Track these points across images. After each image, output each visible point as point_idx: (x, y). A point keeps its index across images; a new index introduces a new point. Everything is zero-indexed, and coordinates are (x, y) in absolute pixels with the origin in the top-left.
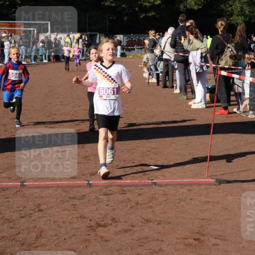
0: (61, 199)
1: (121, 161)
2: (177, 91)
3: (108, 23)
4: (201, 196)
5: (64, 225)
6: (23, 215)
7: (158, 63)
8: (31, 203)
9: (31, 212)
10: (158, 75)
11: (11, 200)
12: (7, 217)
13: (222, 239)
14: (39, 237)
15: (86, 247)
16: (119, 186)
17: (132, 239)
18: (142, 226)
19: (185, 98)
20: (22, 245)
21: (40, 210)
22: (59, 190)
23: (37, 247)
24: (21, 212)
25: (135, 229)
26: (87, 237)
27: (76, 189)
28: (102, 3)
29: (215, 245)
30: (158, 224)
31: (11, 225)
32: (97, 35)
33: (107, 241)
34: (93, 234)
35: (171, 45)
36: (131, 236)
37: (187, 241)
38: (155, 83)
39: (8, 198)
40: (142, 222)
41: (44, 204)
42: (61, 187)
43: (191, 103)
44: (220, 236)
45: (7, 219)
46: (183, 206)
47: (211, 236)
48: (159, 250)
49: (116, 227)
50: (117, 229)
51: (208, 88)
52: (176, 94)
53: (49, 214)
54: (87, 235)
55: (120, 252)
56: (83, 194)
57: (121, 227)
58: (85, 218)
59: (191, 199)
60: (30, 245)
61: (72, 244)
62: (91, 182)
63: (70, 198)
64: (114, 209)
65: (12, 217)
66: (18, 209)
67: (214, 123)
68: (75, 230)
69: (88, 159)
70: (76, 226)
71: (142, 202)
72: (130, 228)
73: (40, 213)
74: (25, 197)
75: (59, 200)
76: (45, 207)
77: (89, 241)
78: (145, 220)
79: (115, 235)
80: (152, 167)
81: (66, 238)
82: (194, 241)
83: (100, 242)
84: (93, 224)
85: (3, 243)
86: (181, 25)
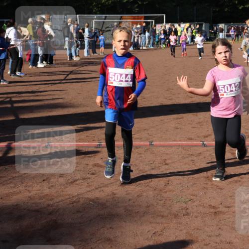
0: (182, 156)
3: (212, 14)
6: (153, 167)
8: (159, 158)
9: (160, 165)
11: (143, 156)
12: (141, 168)
14: (167, 184)
15: (205, 193)
20: (155, 190)
21: (166, 164)
22: (180, 148)
23: (166, 192)
24: (152, 165)
25: (243, 180)
26: (205, 186)
27: (194, 148)
32: (203, 24)
33: (221, 189)
34: (209, 183)
36: (241, 185)
39: (140, 154)
41: (169, 159)
42: (182, 146)
45: (140, 170)
53: (174, 167)
55: (233, 198)
56: (199, 152)
60: (161, 190)
61: (194, 190)
62: (205, 143)
63: (189, 155)
65: (145, 169)
66: (150, 163)
69: (201, 124)
72: (240, 179)
73: (166, 166)
74: (154, 153)
75: (180, 157)
76: (170, 161)
77: (207, 188)
79: (227, 185)
81: (189, 186)
83: (215, 190)
84: (209, 175)
85: (140, 189)
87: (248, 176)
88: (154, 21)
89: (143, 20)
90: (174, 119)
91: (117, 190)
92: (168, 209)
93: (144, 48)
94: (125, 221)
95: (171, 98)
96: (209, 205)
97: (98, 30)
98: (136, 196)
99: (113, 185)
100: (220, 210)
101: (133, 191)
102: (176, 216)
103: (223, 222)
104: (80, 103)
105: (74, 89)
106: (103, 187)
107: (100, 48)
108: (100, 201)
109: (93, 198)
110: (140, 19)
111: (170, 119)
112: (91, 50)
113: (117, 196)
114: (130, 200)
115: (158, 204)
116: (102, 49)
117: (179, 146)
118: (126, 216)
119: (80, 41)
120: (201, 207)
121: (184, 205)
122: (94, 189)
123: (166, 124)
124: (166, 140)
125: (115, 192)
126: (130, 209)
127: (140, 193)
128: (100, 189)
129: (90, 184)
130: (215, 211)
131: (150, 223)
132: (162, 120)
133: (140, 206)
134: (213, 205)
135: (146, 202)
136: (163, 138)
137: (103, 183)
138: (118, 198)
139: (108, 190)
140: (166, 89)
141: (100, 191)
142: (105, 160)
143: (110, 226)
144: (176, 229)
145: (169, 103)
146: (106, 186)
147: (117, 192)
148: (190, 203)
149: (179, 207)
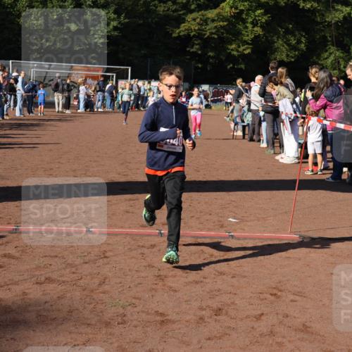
0: (129, 247)
1: (197, 212)
2: (264, 145)
3: (193, 71)
5: (130, 273)
6: (87, 261)
7: (245, 114)
8: (96, 250)
9: (96, 258)
10: (244, 127)
12: (70, 261)
13: (301, 296)
14: (102, 283)
15: (152, 296)
16: (194, 237)
17: (203, 291)
18: (214, 278)
19: (272, 152)
20: (84, 290)
21: (105, 257)
22: (128, 238)
24: (85, 258)
25: (207, 281)
26: (154, 286)
27: (146, 238)
28: (188, 49)
29: (292, 301)
30: (233, 277)
31: (74, 270)
33: (176, 291)
34: (161, 284)
36: (202, 287)
37: (262, 296)
38: (240, 136)
40: (215, 274)
41: (110, 251)
42: (130, 234)
43: (278, 157)
44: (299, 292)
47: (289, 291)
48: (232, 303)
49: (186, 277)
50: (187, 280)
51: (299, 143)
52: (263, 148)
53: (116, 261)
54: (153, 284)
55: (189, 303)
56: (153, 243)
57: (191, 278)
58: (153, 267)
60: (92, 291)
61: (137, 292)
62: (163, 232)
63: (139, 246)
65: (76, 263)
66: (83, 255)
67: (302, 178)
68: (142, 279)
70: (143, 274)
72: (202, 279)
73: (105, 260)
75: (126, 248)
76: (111, 254)
77: (156, 290)
78: (219, 273)
79: (184, 286)
80: (230, 219)
81: (131, 286)
82: (270, 296)
83: (167, 292)
84: (162, 273)
85: (63, 288)
86: (272, 72)
87: (213, 276)
88: (115, 75)
89: (100, 73)
90: (126, 200)
91: (30, 289)
92: (98, 316)
93: (99, 110)
95: (125, 174)
96: (156, 312)
97: (37, 83)
98: (55, 297)
99: (26, 283)
100: (169, 318)
101: (52, 290)
102: (107, 324)
103: (170, 334)
106: (10, 284)
108: (3, 304)
110: (98, 71)
111: (120, 200)
112: (25, 109)
113: (31, 296)
114: (46, 302)
115: (85, 308)
116: (41, 108)
117: (127, 234)
118: (37, 323)
119: (11, 95)
120: (144, 314)
121: (121, 311)
123: (113, 206)
125: (27, 291)
126: (45, 314)
127: (62, 294)
128: (6, 287)
130: (162, 319)
131: (70, 333)
133: (59, 310)
134: (160, 311)
135: (70, 306)
137: (13, 280)
138: (30, 299)
139: (18, 289)
140: (121, 162)
141: (6, 289)
142: (21, 249)
143: (12, 336)
144: (104, 341)
145: (123, 179)
146: (16, 283)
147: (31, 291)
148: (129, 308)
149: (114, 313)
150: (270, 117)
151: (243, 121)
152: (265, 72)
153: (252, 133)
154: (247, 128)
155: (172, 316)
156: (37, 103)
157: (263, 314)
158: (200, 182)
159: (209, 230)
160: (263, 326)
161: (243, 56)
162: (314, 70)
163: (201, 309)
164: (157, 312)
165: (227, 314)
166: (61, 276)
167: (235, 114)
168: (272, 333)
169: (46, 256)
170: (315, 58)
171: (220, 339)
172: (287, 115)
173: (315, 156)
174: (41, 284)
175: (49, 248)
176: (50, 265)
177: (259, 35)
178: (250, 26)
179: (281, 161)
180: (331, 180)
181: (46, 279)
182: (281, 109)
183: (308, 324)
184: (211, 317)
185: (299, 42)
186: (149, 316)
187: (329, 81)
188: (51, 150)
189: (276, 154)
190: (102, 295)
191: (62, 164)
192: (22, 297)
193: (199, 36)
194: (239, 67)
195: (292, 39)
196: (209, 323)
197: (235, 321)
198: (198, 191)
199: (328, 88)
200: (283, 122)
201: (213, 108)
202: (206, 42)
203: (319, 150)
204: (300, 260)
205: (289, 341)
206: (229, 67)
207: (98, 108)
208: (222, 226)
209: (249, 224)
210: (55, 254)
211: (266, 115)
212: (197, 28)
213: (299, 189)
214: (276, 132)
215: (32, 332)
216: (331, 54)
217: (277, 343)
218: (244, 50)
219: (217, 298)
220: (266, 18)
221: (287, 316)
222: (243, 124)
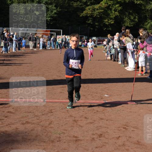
1: (91, 92)
2: (120, 63)
3: (89, 31)
4: (128, 109)
5: (62, 119)
6: (44, 114)
7: (112, 50)
8: (48, 109)
9: (48, 113)
10: (111, 55)
12: (36, 114)
14: (50, 123)
15: (72, 129)
16: (89, 103)
17: (94, 127)
18: (99, 121)
19: (124, 66)
20: (42, 127)
21: (51, 112)
22: (61, 104)
25: (95, 122)
26: (73, 125)
28: (87, 22)
29: (132, 131)
30: (107, 121)
31: (38, 118)
33: (82, 127)
34: (75, 124)
35: (118, 41)
36: (93, 125)
41: (54, 109)
43: (126, 68)
44: (136, 127)
45: (36, 115)
46: (119, 113)
47: (131, 127)
48: (106, 132)
49: (87, 121)
50: (87, 122)
51: (135, 62)
52: (119, 64)
53: (56, 114)
54: (72, 124)
55: (88, 132)
57: (89, 121)
58: (72, 116)
59: (123, 110)
60: (46, 127)
61: (65, 127)
64: (86, 113)
65: (39, 115)
66: (42, 111)
67: (136, 77)
68: (67, 122)
70: (68, 120)
71: (100, 111)
72: (93, 122)
73: (51, 113)
74: (45, 106)
75: (61, 108)
76: (54, 111)
77: (73, 127)
78: (100, 118)
79: (86, 124)
80: (106, 95)
81: (63, 125)
82: (123, 129)
83: (78, 127)
84: (76, 119)
85: (33, 126)
86: (123, 31)
87: (98, 120)
88: (55, 33)
89: (49, 33)
90: (60, 87)
92: (48, 138)
93: (49, 48)
94: (21, 145)
95: (60, 76)
97: (22, 37)
98: (30, 130)
99: (17, 124)
100: (79, 138)
101: (29, 127)
102: (53, 142)
103: (80, 145)
104: (5, 77)
105: (3, 69)
106: (11, 124)
107: (22, 48)
108: (8, 133)
109: (4, 131)
111: (58, 87)
112: (17, 49)
113: (18, 130)
114: (26, 132)
115: (43, 134)
116: (24, 48)
117: (61, 102)
118: (22, 141)
119: (11, 42)
120: (68, 137)
121: (58, 136)
122: (5, 126)
123: (55, 90)
124: (54, 99)
125: (18, 127)
126: (26, 137)
127: (33, 128)
128: (9, 126)
129: (3, 123)
130: (76, 139)
131: (37, 145)
132: (53, 88)
133: (32, 136)
134: (75, 136)
135: (36, 134)
136: (52, 98)
137: (12, 122)
138: (19, 131)
139: (14, 127)
140: (58, 71)
141: (9, 127)
142: (15, 109)
143: (11, 147)
144: (51, 149)
145: (59, 78)
146: (13, 124)
147: (19, 127)
148: (62, 134)
149: (55, 137)
150: (122, 51)
151: (111, 53)
152: (120, 32)
153: (115, 58)
154: (112, 56)
155: (81, 138)
156: (22, 46)
157: (120, 137)
158: (92, 79)
159: (96, 100)
160: (120, 142)
161: (110, 24)
162: (141, 30)
163: (93, 134)
164: (74, 136)
165: (104, 136)
166: (32, 121)
167: (107, 50)
168: (124, 145)
169: (26, 112)
170: (142, 25)
171: (101, 148)
172: (130, 50)
173: (142, 67)
174: (24, 124)
175: (27, 109)
176: (28, 116)
177: (117, 15)
178: (113, 12)
179: (127, 69)
180: (149, 78)
181: (26, 122)
182: (127, 47)
183: (140, 141)
184: (97, 138)
185: (135, 18)
186: (71, 138)
187: (147, 35)
188: (28, 66)
189: (125, 67)
190: (50, 129)
191: (33, 72)
192: (16, 130)
193: (92, 16)
194: (109, 29)
195: (132, 16)
196: (96, 140)
197: (107, 140)
198: (91, 83)
199: (147, 38)
200: (128, 53)
201: (98, 47)
202: (94, 19)
203: (144, 65)
204: (136, 112)
205: (132, 149)
206: (104, 29)
207: (48, 48)
208: (102, 98)
209: (114, 97)
210: (30, 111)
211: (121, 50)
212: (90, 13)
213: (135, 82)
214: (125, 57)
215: (20, 145)
216: (149, 23)
217: (126, 149)
218: (111, 22)
219: (100, 130)
220: (120, 8)
221: (130, 137)
222: (111, 54)
